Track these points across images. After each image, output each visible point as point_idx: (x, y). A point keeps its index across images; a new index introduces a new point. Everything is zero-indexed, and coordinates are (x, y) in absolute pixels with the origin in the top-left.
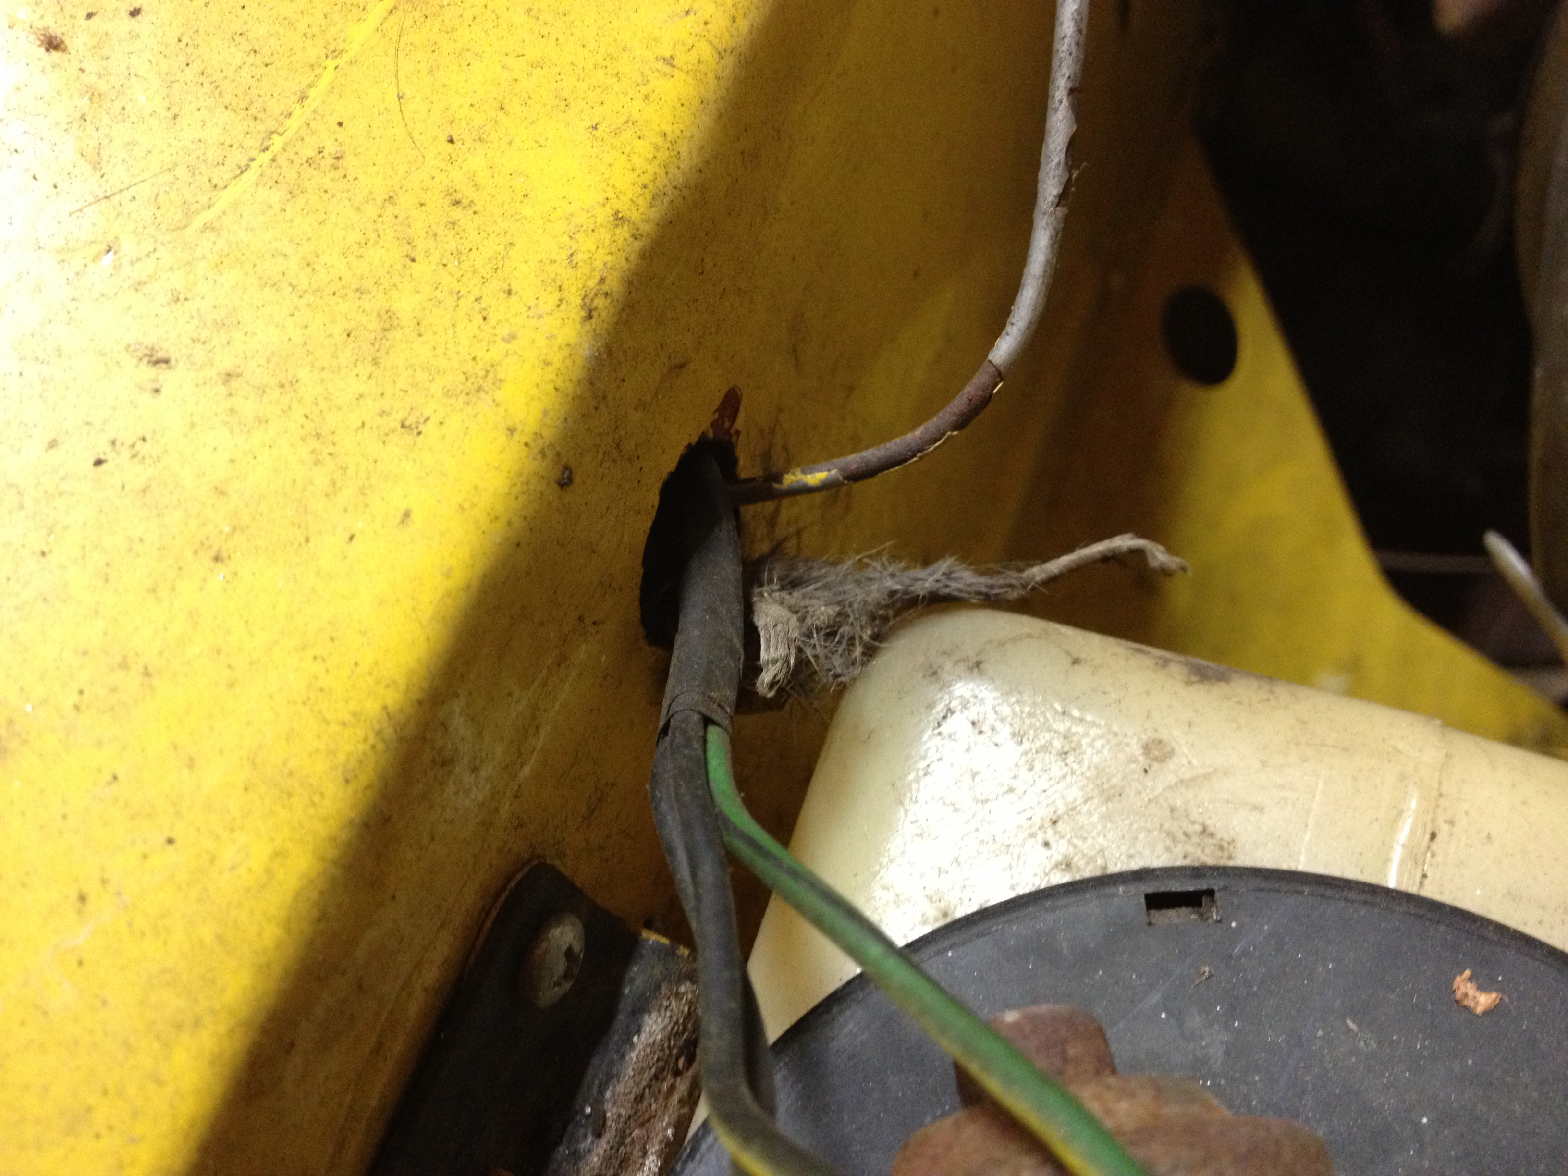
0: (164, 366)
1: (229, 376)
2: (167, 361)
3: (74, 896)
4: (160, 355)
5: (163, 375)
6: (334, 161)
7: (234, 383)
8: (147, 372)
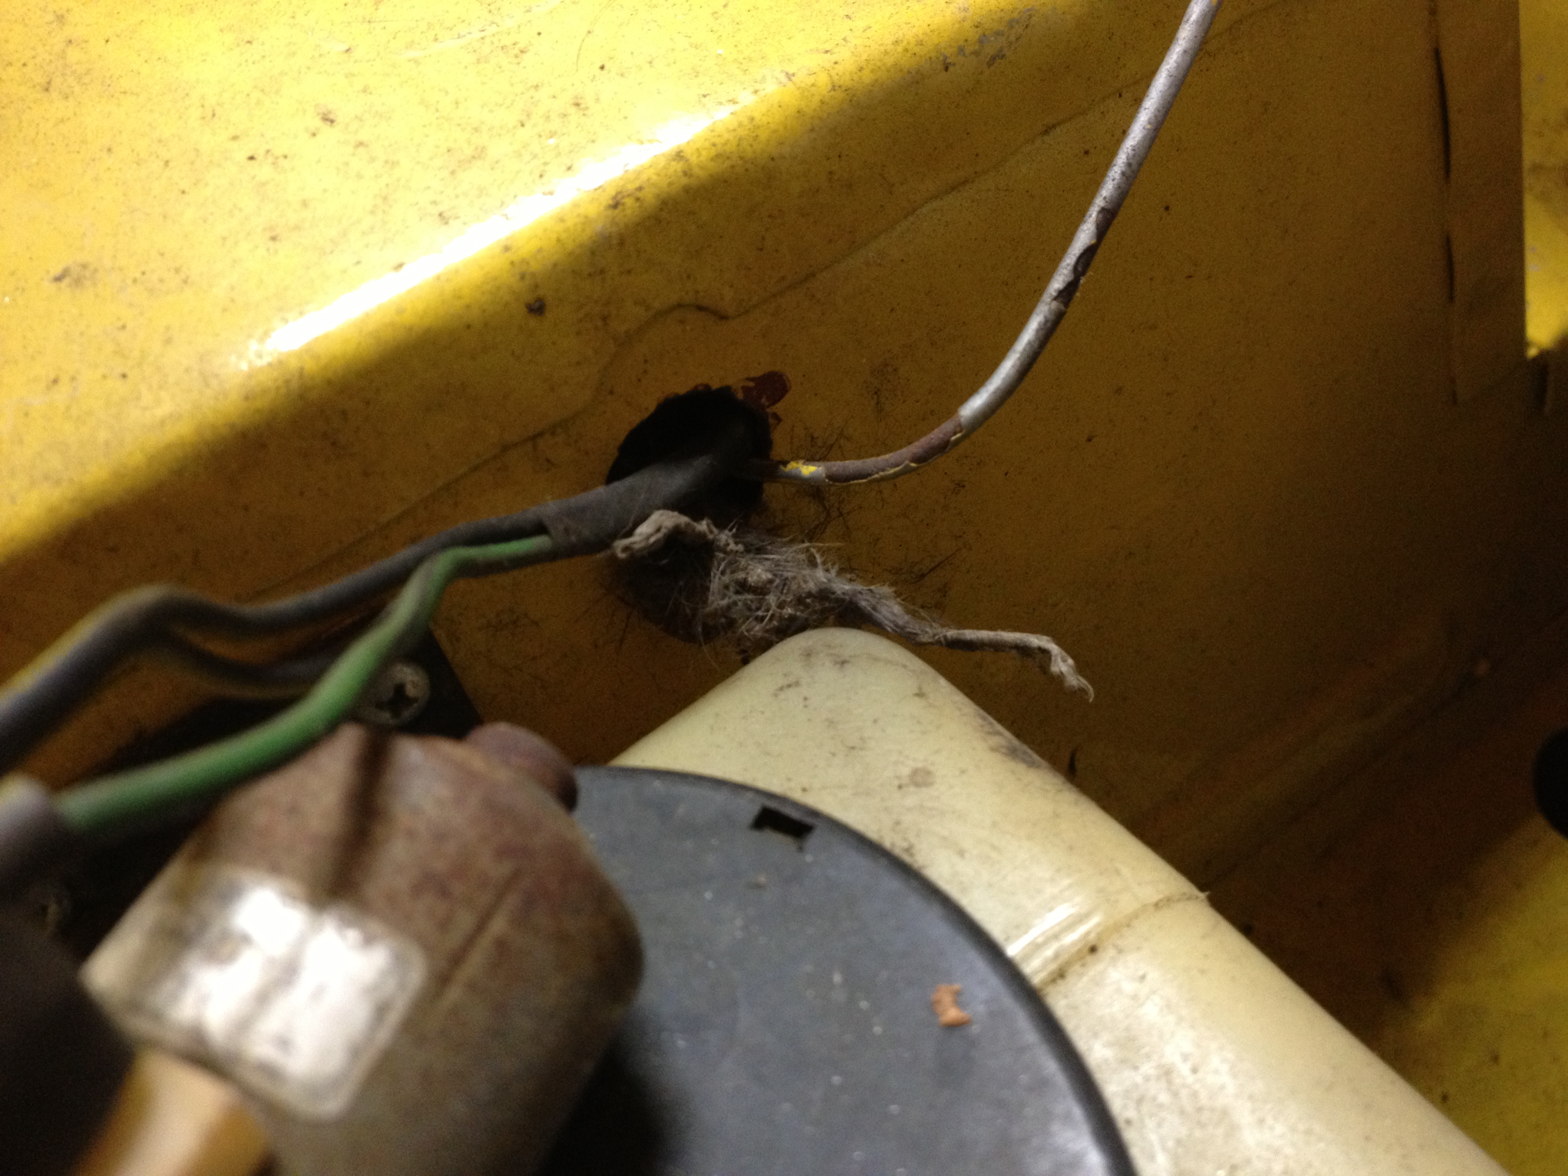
0: (329, 123)
1: (361, 144)
2: (332, 121)
3: (52, 376)
4: (331, 117)
5: (325, 128)
6: (519, 52)
7: (361, 150)
8: (318, 122)
